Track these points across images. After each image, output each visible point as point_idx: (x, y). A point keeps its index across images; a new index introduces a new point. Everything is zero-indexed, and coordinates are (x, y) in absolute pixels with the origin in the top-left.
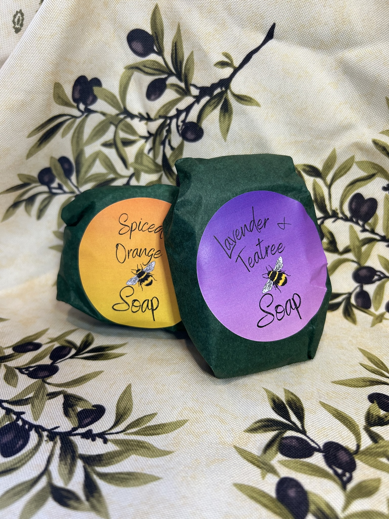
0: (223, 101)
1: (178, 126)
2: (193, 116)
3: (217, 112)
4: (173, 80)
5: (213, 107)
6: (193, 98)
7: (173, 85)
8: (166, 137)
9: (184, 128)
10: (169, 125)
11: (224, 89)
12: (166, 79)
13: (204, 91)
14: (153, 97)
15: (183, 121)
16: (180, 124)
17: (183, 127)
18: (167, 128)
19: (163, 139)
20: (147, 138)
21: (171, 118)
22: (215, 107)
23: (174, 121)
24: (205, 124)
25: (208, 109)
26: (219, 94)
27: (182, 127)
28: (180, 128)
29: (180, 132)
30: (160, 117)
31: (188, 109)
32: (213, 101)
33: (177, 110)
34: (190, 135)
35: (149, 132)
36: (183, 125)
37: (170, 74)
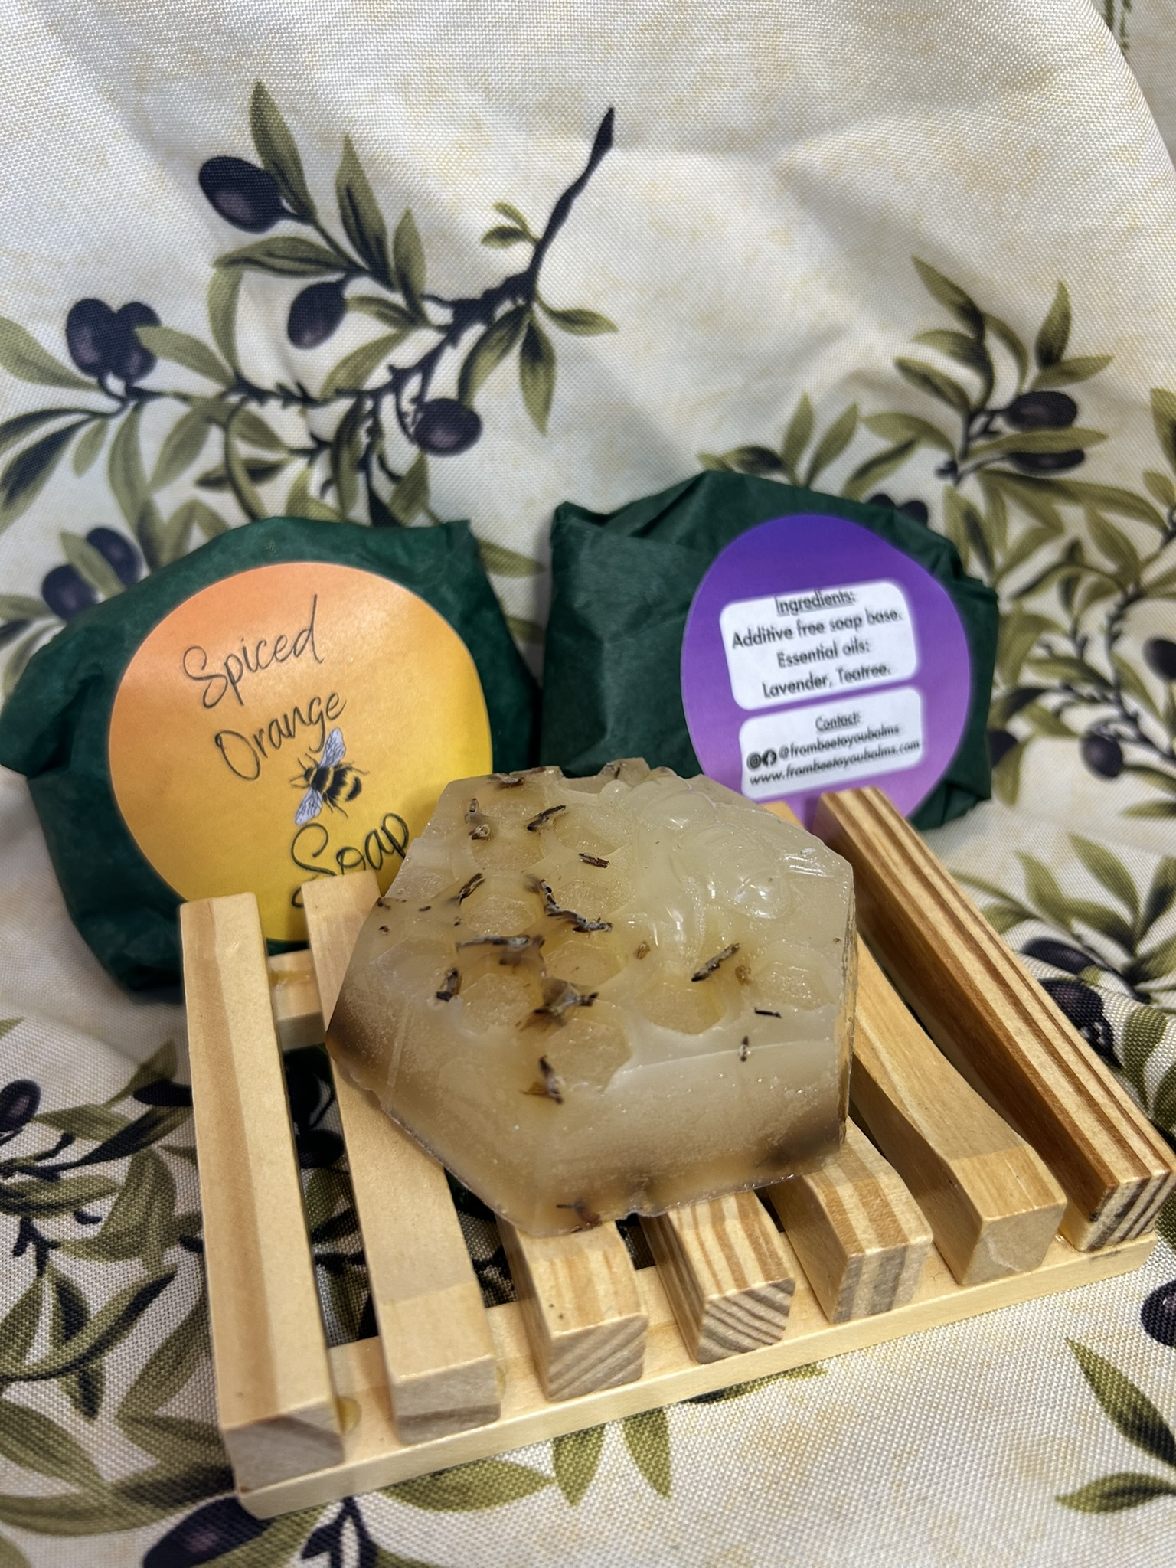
0: (523, 333)
1: (401, 415)
2: (444, 382)
3: (511, 363)
4: (362, 286)
5: (497, 352)
6: (435, 334)
7: (365, 301)
8: (370, 447)
9: (423, 419)
10: (375, 413)
11: (521, 302)
12: (340, 285)
13: (465, 311)
14: (308, 337)
15: (418, 400)
16: (407, 406)
17: (420, 416)
18: (369, 423)
19: (363, 453)
20: (310, 454)
21: (377, 394)
22: (505, 351)
23: (388, 403)
24: (482, 401)
25: (485, 359)
26: (508, 316)
27: (415, 415)
28: (409, 420)
29: (411, 430)
30: (340, 393)
31: (427, 365)
32: (497, 335)
33: (392, 369)
34: (440, 437)
35: (313, 437)
36: (416, 412)
37: (353, 270)
